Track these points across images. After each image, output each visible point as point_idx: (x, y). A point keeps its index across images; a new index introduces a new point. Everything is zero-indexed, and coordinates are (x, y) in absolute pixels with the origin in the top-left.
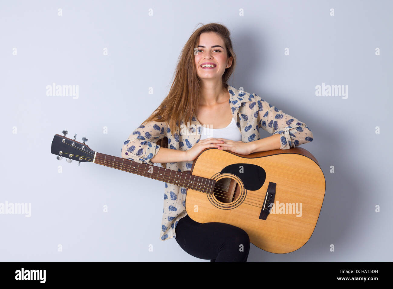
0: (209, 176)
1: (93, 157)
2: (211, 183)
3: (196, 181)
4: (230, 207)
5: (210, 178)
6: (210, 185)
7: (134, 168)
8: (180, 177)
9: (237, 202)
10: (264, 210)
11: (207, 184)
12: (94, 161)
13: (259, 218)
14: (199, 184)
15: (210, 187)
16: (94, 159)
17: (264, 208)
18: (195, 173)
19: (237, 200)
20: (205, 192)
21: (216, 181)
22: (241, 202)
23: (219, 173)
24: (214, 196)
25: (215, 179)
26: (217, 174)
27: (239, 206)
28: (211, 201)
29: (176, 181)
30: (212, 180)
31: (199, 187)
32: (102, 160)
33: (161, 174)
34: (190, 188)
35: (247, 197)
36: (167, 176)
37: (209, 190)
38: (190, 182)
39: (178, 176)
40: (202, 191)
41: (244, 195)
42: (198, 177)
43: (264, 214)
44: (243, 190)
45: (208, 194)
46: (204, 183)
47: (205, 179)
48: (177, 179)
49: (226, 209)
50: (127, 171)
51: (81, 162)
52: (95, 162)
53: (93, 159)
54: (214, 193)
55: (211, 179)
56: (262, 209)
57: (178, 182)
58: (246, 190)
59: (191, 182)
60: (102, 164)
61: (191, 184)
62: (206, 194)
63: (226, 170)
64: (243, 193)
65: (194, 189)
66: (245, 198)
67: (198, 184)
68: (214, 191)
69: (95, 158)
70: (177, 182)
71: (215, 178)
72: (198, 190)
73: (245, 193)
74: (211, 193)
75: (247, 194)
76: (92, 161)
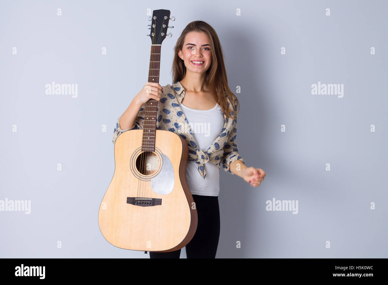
0: (157, 145)
1: (156, 44)
2: (152, 148)
3: (151, 135)
4: (133, 169)
6: (149, 148)
9: (139, 175)
10: (136, 199)
11: (150, 145)
13: (127, 197)
14: (149, 138)
15: (147, 148)
16: (154, 45)
18: (158, 132)
19: (140, 174)
20: (143, 144)
21: (154, 151)
22: (140, 179)
24: (141, 153)
25: (155, 151)
27: (135, 177)
30: (155, 149)
31: (146, 138)
32: (155, 51)
33: (151, 104)
34: (144, 131)
36: (151, 109)
37: (145, 147)
38: (149, 130)
39: (153, 118)
40: (143, 141)
42: (155, 136)
43: (132, 201)
46: (150, 142)
47: (155, 142)
48: (150, 118)
49: (131, 167)
50: (149, 75)
51: (150, 36)
52: (152, 46)
53: (154, 44)
54: (143, 153)
55: (155, 147)
56: (136, 198)
57: (147, 120)
58: (151, 180)
59: (149, 131)
60: (152, 52)
61: (147, 131)
62: (141, 146)
64: (147, 178)
65: (144, 134)
66: (143, 180)
68: (145, 153)
69: (156, 45)
70: (147, 118)
71: (158, 151)
72: (143, 138)
73: (147, 180)
74: (142, 150)
76: (153, 44)
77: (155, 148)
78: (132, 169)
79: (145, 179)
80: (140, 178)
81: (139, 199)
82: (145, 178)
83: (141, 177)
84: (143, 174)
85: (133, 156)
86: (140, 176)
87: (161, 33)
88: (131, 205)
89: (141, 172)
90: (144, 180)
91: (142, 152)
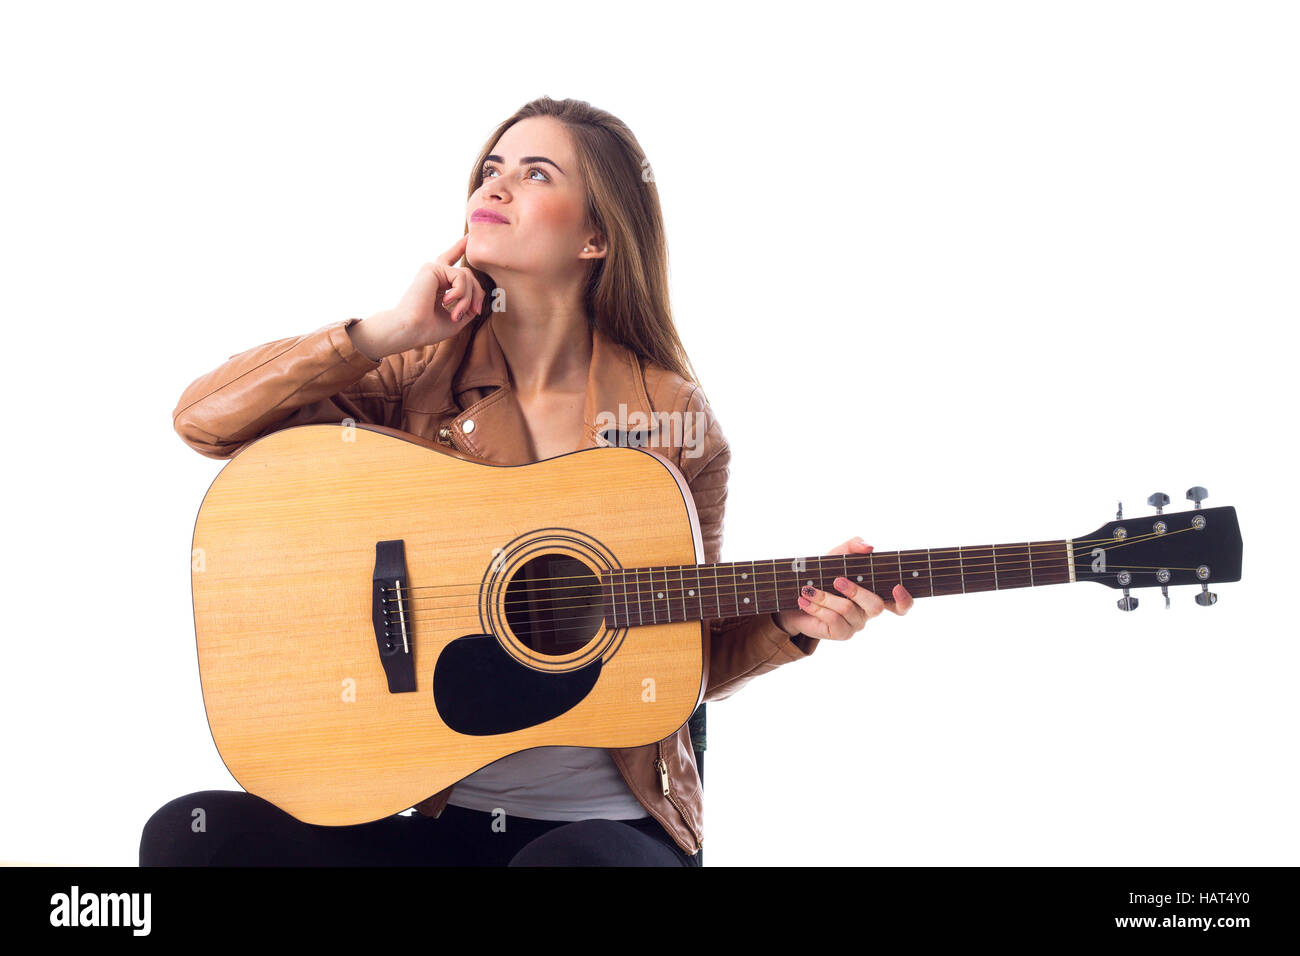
0: (637, 637)
1: (1076, 560)
2: (621, 618)
3: (676, 604)
4: (521, 547)
5: (630, 631)
6: (620, 608)
7: (915, 574)
8: (740, 598)
9: (500, 576)
10: (398, 583)
11: (633, 607)
12: (1069, 547)
13: (401, 542)
14: (660, 597)
15: (619, 599)
16: (1070, 554)
17: (399, 591)
18: (692, 631)
19: (505, 585)
20: (631, 575)
21: (606, 630)
23: (604, 661)
24: (597, 572)
25: (611, 633)
26: (610, 653)
27: (492, 564)
28: (597, 548)
29: (750, 578)
30: (619, 628)
31: (659, 586)
32: (1042, 563)
34: (689, 571)
35: (477, 608)
36: (788, 584)
37: (619, 589)
38: (696, 591)
39: (747, 600)
40: (644, 573)
41: (485, 612)
42: (674, 621)
44: (498, 628)
45: (617, 567)
46: (646, 606)
47: (648, 623)
48: (745, 588)
50: (936, 554)
51: (1115, 520)
52: (1060, 545)
53: (1075, 553)
54: (599, 582)
55: (627, 628)
57: (739, 579)
58: (489, 632)
59: (692, 593)
60: (1035, 547)
61: (691, 584)
62: (625, 567)
63: (583, 682)
64: (495, 617)
65: (673, 571)
67: (665, 597)
68: (599, 590)
69: (1071, 561)
70: (744, 576)
71: (613, 638)
72: (658, 572)
73: (485, 618)
75: (479, 621)
76: (1074, 546)
77: (622, 633)
78: (522, 541)
79: (489, 610)
80: (486, 586)
81: (399, 597)
82: (494, 608)
83: (491, 588)
84: (508, 597)
85: (577, 536)
86: (497, 586)
87: (1129, 570)
88: (374, 563)
89: (511, 586)
90: (484, 609)
91: (600, 579)
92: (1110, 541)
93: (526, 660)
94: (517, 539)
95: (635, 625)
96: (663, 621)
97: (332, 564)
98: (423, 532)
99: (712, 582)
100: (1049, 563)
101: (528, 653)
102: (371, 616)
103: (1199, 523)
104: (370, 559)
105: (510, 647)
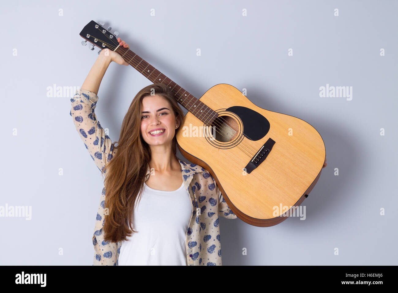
0: (214, 108)
2: (213, 114)
3: (200, 107)
5: (214, 110)
6: (212, 116)
7: (149, 71)
8: (186, 96)
9: (232, 144)
10: (252, 161)
11: (209, 113)
12: (115, 50)
13: (244, 170)
17: (254, 159)
18: (203, 100)
20: (203, 120)
21: (219, 115)
23: (226, 110)
26: (223, 110)
27: (230, 148)
29: (181, 99)
31: (200, 113)
32: (123, 51)
34: (191, 111)
35: (241, 143)
36: (175, 91)
37: (208, 120)
39: (186, 95)
41: (240, 140)
42: (204, 104)
44: (241, 135)
45: (205, 125)
46: (206, 111)
47: (209, 109)
49: (216, 146)
50: (141, 71)
53: (115, 48)
54: (212, 126)
57: (183, 101)
58: (243, 136)
59: (195, 106)
61: (194, 108)
62: (203, 123)
63: (233, 109)
64: (239, 138)
65: (194, 114)
66: (238, 144)
67: (201, 110)
68: (212, 124)
69: (117, 47)
71: (219, 112)
75: (243, 140)
77: (216, 112)
78: (219, 147)
79: (239, 140)
83: (235, 144)
87: (109, 37)
88: (254, 170)
92: (107, 46)
93: (241, 124)
94: (219, 148)
95: (212, 111)
96: (206, 106)
97: (263, 178)
98: (237, 167)
99: (189, 104)
100: (122, 51)
101: (239, 125)
102: (265, 161)
103: (88, 36)
104: (254, 172)
105: (242, 129)
